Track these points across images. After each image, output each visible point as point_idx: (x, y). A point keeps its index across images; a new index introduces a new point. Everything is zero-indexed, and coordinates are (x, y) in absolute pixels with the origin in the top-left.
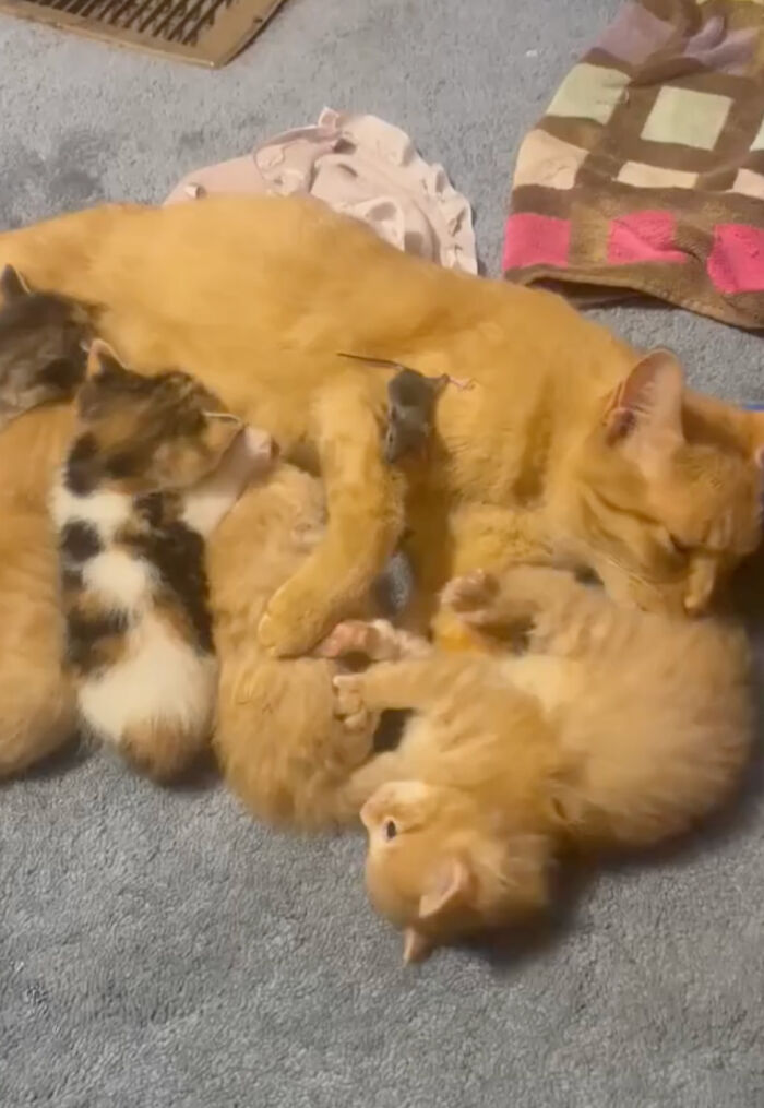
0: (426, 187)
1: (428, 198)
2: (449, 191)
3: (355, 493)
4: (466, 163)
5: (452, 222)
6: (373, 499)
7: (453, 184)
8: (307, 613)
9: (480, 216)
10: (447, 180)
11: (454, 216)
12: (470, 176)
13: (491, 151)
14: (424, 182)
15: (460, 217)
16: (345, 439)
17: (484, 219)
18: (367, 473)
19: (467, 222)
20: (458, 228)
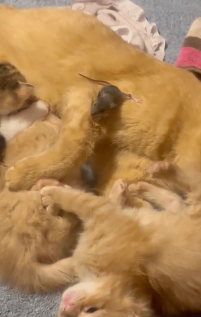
0: (146, 31)
1: (146, 35)
2: (157, 34)
3: (73, 131)
4: (167, 26)
5: (156, 45)
6: (81, 136)
7: (159, 33)
8: (31, 172)
9: (169, 46)
10: (157, 30)
11: (157, 43)
12: (168, 31)
13: (180, 24)
14: (146, 29)
15: (160, 45)
16: (75, 108)
17: (171, 48)
18: (81, 124)
19: (162, 48)
20: (157, 49)
